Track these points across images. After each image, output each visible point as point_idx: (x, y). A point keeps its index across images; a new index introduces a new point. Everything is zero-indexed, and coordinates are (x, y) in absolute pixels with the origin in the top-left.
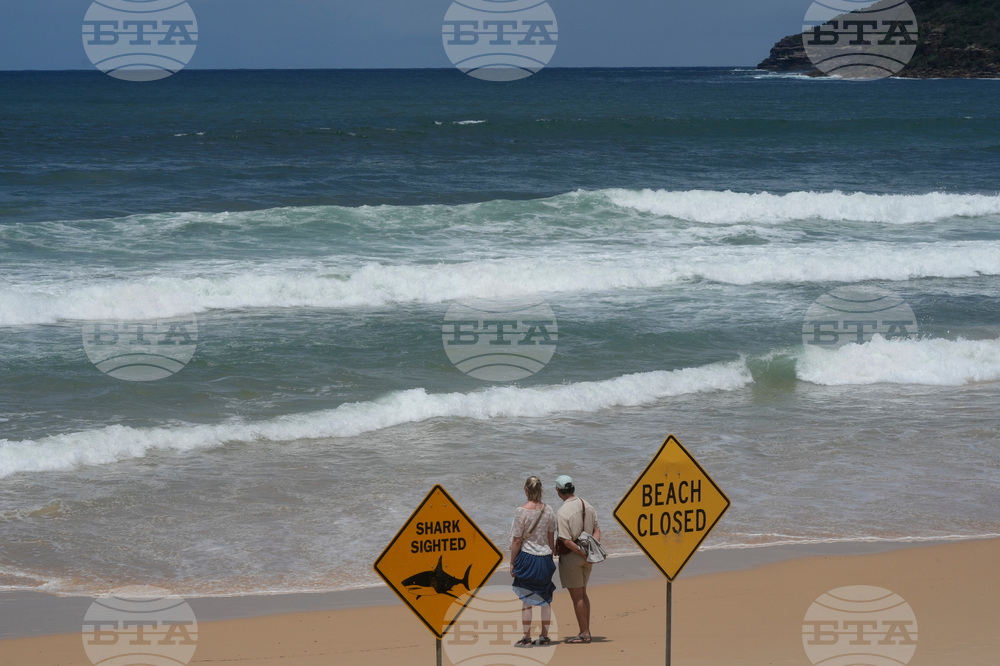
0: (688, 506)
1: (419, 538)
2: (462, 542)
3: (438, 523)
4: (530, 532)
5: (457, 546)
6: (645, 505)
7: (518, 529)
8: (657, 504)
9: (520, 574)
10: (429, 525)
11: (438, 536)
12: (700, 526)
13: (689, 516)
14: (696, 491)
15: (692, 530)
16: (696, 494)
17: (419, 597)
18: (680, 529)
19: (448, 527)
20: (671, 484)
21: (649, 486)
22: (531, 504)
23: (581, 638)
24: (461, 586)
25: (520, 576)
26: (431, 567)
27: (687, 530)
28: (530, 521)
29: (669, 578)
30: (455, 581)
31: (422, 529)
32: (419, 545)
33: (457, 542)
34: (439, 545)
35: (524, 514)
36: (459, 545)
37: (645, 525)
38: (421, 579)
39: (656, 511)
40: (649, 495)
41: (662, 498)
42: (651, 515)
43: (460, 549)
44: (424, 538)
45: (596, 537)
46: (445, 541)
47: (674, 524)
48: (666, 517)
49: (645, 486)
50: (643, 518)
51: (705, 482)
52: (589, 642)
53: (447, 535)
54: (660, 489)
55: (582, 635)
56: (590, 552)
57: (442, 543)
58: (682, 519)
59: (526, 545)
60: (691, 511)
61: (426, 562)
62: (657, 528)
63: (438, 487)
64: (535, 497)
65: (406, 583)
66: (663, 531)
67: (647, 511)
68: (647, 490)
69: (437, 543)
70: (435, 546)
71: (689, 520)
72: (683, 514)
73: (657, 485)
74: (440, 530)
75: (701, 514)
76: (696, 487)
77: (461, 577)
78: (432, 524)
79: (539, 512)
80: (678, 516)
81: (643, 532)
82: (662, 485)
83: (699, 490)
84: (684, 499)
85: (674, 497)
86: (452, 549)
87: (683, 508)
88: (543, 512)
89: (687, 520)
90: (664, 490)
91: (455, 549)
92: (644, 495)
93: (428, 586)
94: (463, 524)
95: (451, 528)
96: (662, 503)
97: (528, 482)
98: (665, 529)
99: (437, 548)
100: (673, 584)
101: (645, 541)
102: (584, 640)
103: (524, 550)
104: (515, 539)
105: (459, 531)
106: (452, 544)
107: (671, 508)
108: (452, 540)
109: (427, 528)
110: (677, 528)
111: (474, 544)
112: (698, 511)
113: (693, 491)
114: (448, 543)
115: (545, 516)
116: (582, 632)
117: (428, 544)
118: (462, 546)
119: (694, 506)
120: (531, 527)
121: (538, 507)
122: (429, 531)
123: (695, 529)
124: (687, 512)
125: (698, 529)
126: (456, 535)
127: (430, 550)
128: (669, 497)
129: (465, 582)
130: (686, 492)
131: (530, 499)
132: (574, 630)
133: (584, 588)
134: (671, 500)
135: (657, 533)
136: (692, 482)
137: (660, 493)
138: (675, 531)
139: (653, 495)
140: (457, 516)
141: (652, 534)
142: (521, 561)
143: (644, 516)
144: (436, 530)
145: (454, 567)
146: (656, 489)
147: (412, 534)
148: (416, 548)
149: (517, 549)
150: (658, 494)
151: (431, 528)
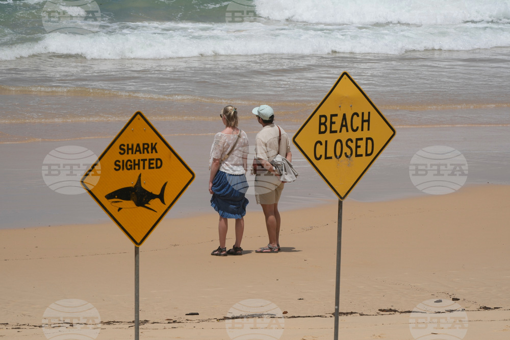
0: (359, 134)
1: (121, 158)
2: (159, 162)
3: (138, 145)
4: (229, 154)
5: (154, 165)
6: (320, 132)
7: (217, 151)
8: (331, 132)
9: (219, 190)
10: (130, 147)
11: (137, 157)
12: (369, 152)
13: (359, 143)
14: (365, 121)
15: (361, 155)
16: (366, 124)
17: (120, 209)
18: (351, 154)
19: (147, 149)
20: (344, 115)
21: (325, 116)
22: (229, 129)
23: (270, 248)
24: (158, 200)
25: (218, 193)
26: (131, 183)
27: (357, 156)
28: (228, 145)
29: (341, 197)
30: (153, 196)
31: (123, 150)
32: (121, 164)
33: (154, 162)
34: (138, 164)
35: (224, 138)
36: (157, 164)
37: (320, 150)
38: (123, 194)
39: (331, 138)
40: (324, 124)
41: (336, 127)
42: (326, 142)
43: (157, 168)
44: (126, 157)
45: (288, 159)
46: (144, 160)
47: (346, 150)
48: (339, 143)
49: (321, 116)
50: (319, 144)
51: (374, 114)
52: (277, 252)
53: (146, 156)
54: (334, 119)
55: (271, 246)
56: (284, 172)
57: (141, 163)
58: (353, 145)
59: (224, 165)
60: (361, 139)
61: (127, 179)
62: (330, 153)
63: (139, 113)
64: (233, 123)
65: (110, 196)
66: (336, 156)
67: (322, 138)
68: (323, 120)
69: (137, 162)
70: (135, 164)
71: (359, 147)
72: (354, 141)
73: (332, 116)
74: (140, 151)
75: (369, 141)
76: (366, 118)
77: (158, 193)
78: (132, 146)
79: (236, 136)
80: (349, 143)
81: (318, 156)
82: (336, 115)
83: (368, 121)
84: (355, 128)
85: (346, 126)
86: (150, 168)
87: (354, 136)
88: (239, 136)
89: (357, 147)
90: (338, 120)
91: (153, 168)
92: (321, 124)
93: (130, 200)
94: (160, 146)
95: (150, 149)
96: (336, 132)
97: (226, 111)
98: (338, 154)
99: (137, 167)
100: (344, 202)
101: (322, 164)
102: (272, 250)
103: (222, 170)
104: (215, 160)
105: (156, 152)
106: (150, 164)
107: (344, 136)
108: (150, 160)
109: (128, 149)
110: (349, 154)
111: (170, 162)
112: (367, 139)
113: (363, 121)
114: (147, 163)
115: (241, 140)
116: (271, 243)
117: (129, 163)
118: (159, 165)
119: (364, 134)
120: (229, 149)
121: (235, 132)
122: (130, 151)
123: (364, 155)
124: (357, 140)
125: (367, 155)
126: (154, 156)
127: (131, 168)
128: (342, 126)
129: (161, 197)
130: (357, 122)
131: (228, 125)
132: (265, 242)
133: (276, 205)
134: (344, 129)
135: (331, 158)
136: (363, 113)
137: (334, 123)
138: (347, 156)
139: (328, 124)
140: (154, 139)
141: (326, 158)
142: (219, 179)
143: (320, 142)
144: (136, 151)
145: (151, 184)
146: (331, 119)
147: (115, 155)
148: (118, 166)
149: (216, 169)
150: (332, 123)
151: (132, 149)
